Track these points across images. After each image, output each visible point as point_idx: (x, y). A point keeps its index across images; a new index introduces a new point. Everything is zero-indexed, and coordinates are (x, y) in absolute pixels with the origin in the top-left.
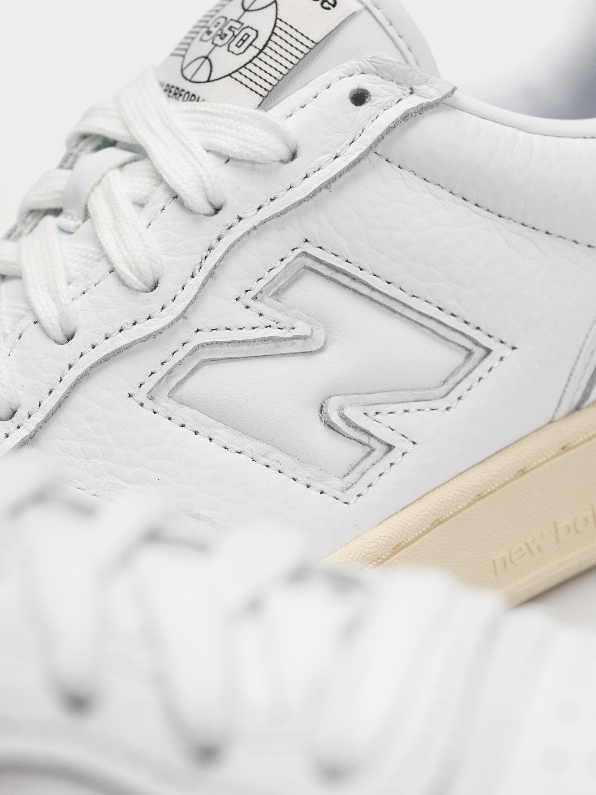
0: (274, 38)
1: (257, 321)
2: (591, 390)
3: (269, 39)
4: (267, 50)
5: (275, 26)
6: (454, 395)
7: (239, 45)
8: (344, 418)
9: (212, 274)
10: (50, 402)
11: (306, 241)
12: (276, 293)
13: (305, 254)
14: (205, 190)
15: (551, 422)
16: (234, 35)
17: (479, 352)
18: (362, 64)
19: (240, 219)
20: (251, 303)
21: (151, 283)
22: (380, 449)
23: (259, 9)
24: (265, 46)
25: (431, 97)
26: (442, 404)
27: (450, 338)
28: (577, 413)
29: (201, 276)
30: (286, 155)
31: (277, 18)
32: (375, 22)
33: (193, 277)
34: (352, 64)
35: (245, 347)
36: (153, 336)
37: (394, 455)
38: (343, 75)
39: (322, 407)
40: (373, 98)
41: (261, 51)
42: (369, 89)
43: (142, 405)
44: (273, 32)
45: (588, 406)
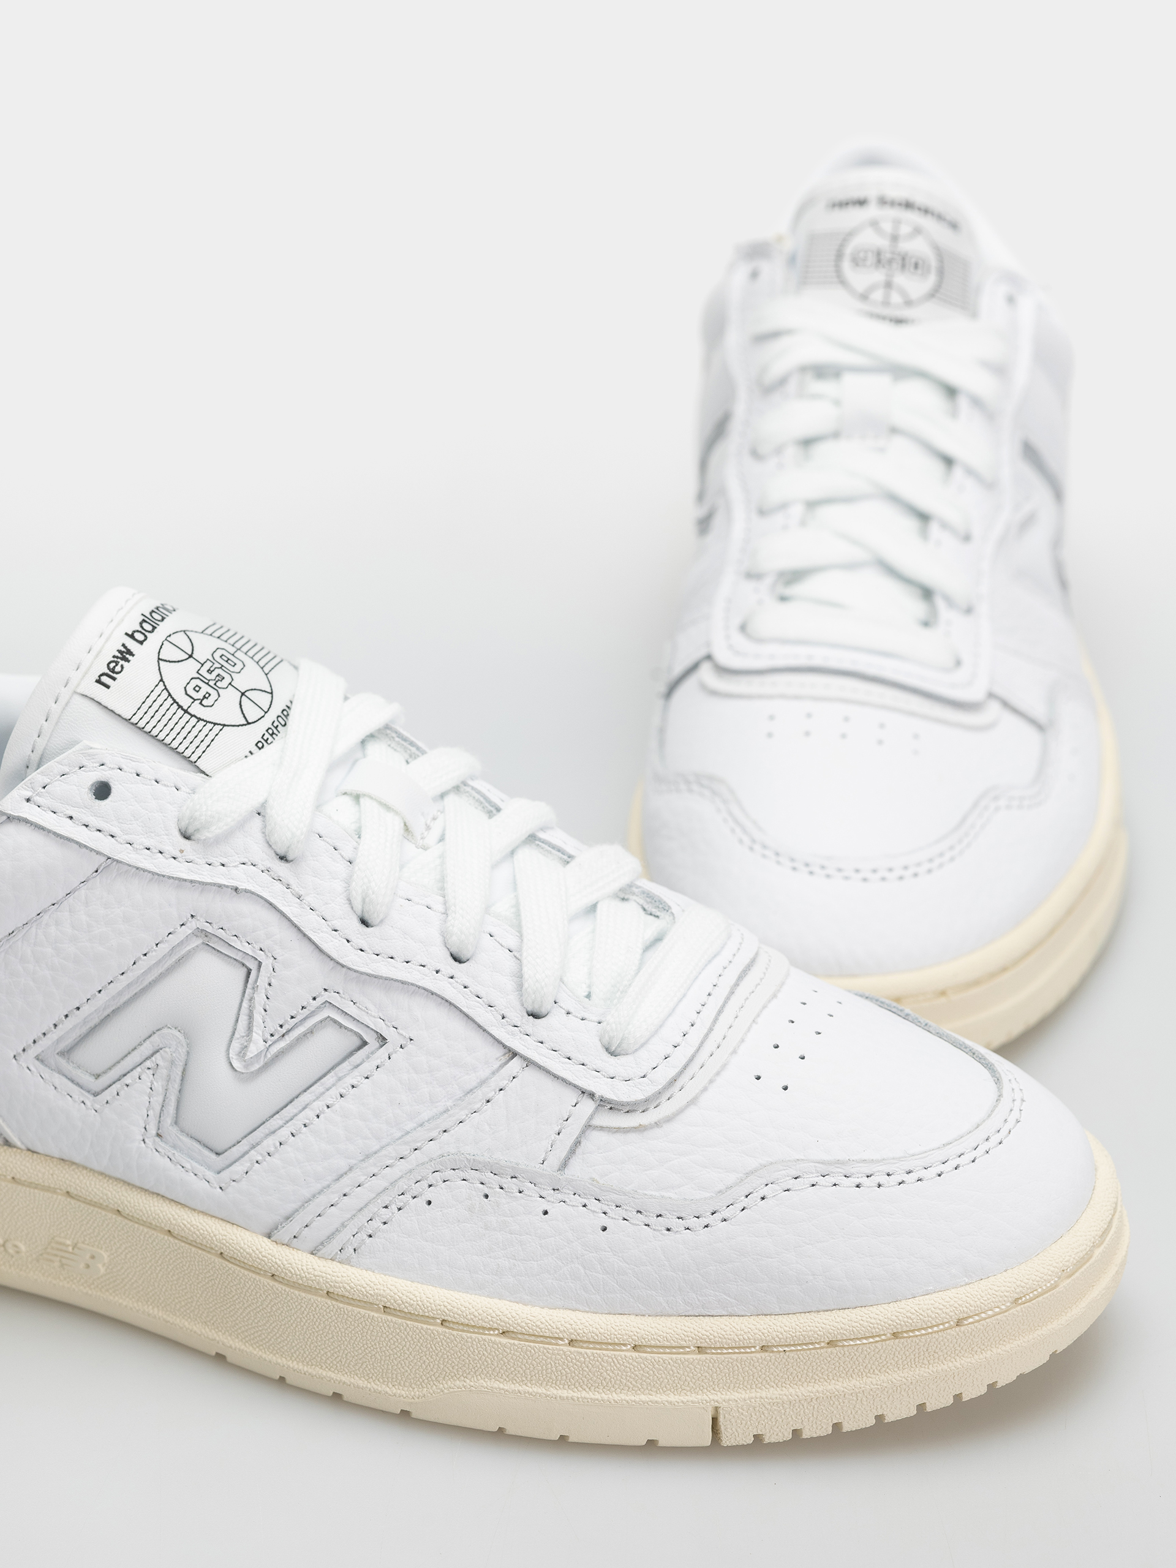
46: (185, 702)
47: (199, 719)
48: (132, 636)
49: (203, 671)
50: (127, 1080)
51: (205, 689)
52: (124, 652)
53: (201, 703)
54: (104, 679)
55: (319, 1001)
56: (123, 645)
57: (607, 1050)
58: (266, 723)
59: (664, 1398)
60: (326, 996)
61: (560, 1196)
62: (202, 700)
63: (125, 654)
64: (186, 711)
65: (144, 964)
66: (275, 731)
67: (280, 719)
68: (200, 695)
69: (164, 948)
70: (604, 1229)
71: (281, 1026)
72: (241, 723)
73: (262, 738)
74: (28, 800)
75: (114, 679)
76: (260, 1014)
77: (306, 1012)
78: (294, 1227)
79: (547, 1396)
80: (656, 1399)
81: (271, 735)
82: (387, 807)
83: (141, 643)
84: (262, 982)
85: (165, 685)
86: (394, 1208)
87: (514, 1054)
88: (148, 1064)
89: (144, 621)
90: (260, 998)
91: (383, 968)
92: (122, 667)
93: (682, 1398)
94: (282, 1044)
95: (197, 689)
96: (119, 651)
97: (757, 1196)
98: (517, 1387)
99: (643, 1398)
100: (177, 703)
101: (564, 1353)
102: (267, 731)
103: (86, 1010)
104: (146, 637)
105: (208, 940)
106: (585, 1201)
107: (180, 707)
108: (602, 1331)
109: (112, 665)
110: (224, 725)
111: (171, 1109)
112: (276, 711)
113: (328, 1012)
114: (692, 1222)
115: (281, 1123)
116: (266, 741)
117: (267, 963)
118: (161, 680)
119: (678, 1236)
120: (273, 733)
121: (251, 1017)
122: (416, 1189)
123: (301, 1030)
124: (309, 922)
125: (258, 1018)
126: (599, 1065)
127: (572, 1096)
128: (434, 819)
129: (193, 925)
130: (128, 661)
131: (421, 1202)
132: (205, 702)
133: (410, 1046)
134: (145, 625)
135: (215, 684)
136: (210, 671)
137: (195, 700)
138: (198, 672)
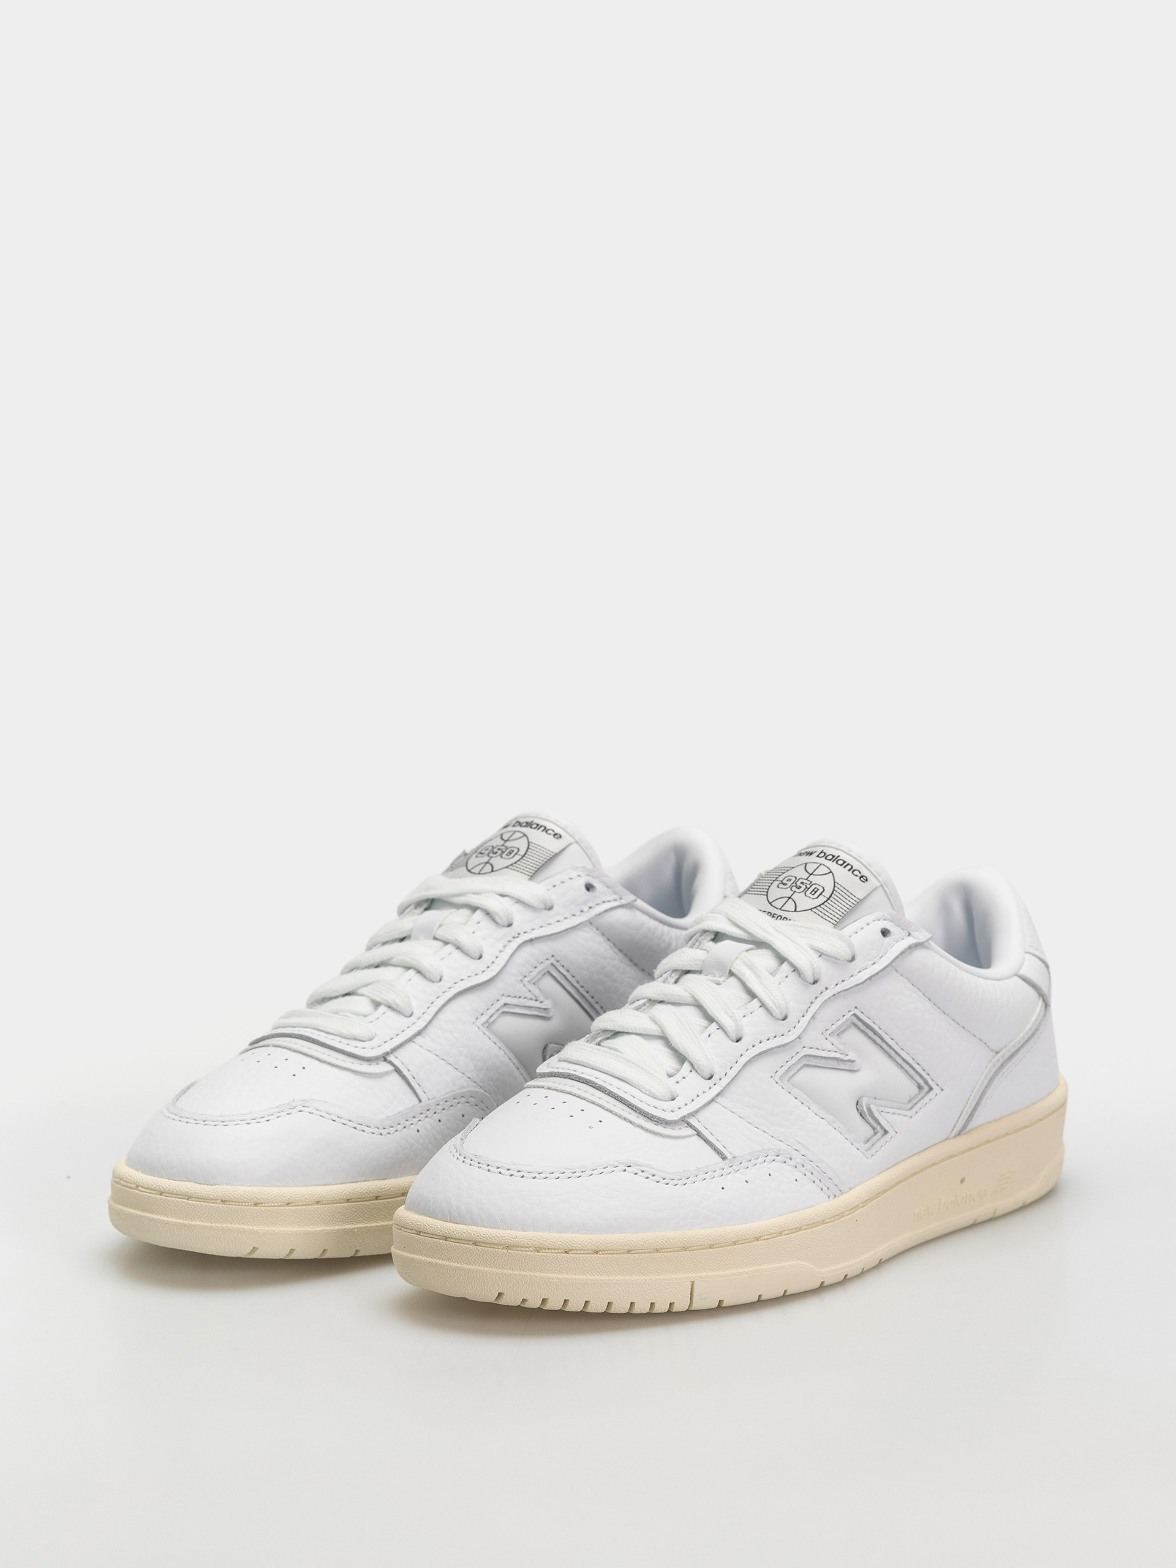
0: (835, 892)
1: (831, 1047)
2: (968, 1124)
3: (833, 893)
4: (831, 899)
5: (835, 886)
6: (914, 1110)
7: (813, 893)
8: (869, 1110)
9: (813, 1017)
10: (732, 1073)
11: (856, 1008)
12: (838, 1034)
13: (855, 1015)
14: (814, 969)
15: (946, 1139)
16: (806, 887)
17: (926, 1088)
18: (885, 915)
19: (827, 989)
20: (827, 1036)
21: (783, 1016)
22: (881, 1132)
23: (826, 874)
24: (830, 896)
25: (920, 939)
26: (909, 1113)
27: (915, 1078)
28: (959, 1137)
29: (808, 1017)
30: (850, 958)
31: (835, 882)
32: (885, 894)
33: (803, 1016)
34: (879, 914)
35: (823, 1061)
36: (784, 1045)
37: (888, 1136)
38: (875, 919)
39: (858, 1102)
40: (892, 934)
41: (828, 899)
42: (889, 929)
43: (777, 1083)
44: (834, 890)
45: (964, 1134)
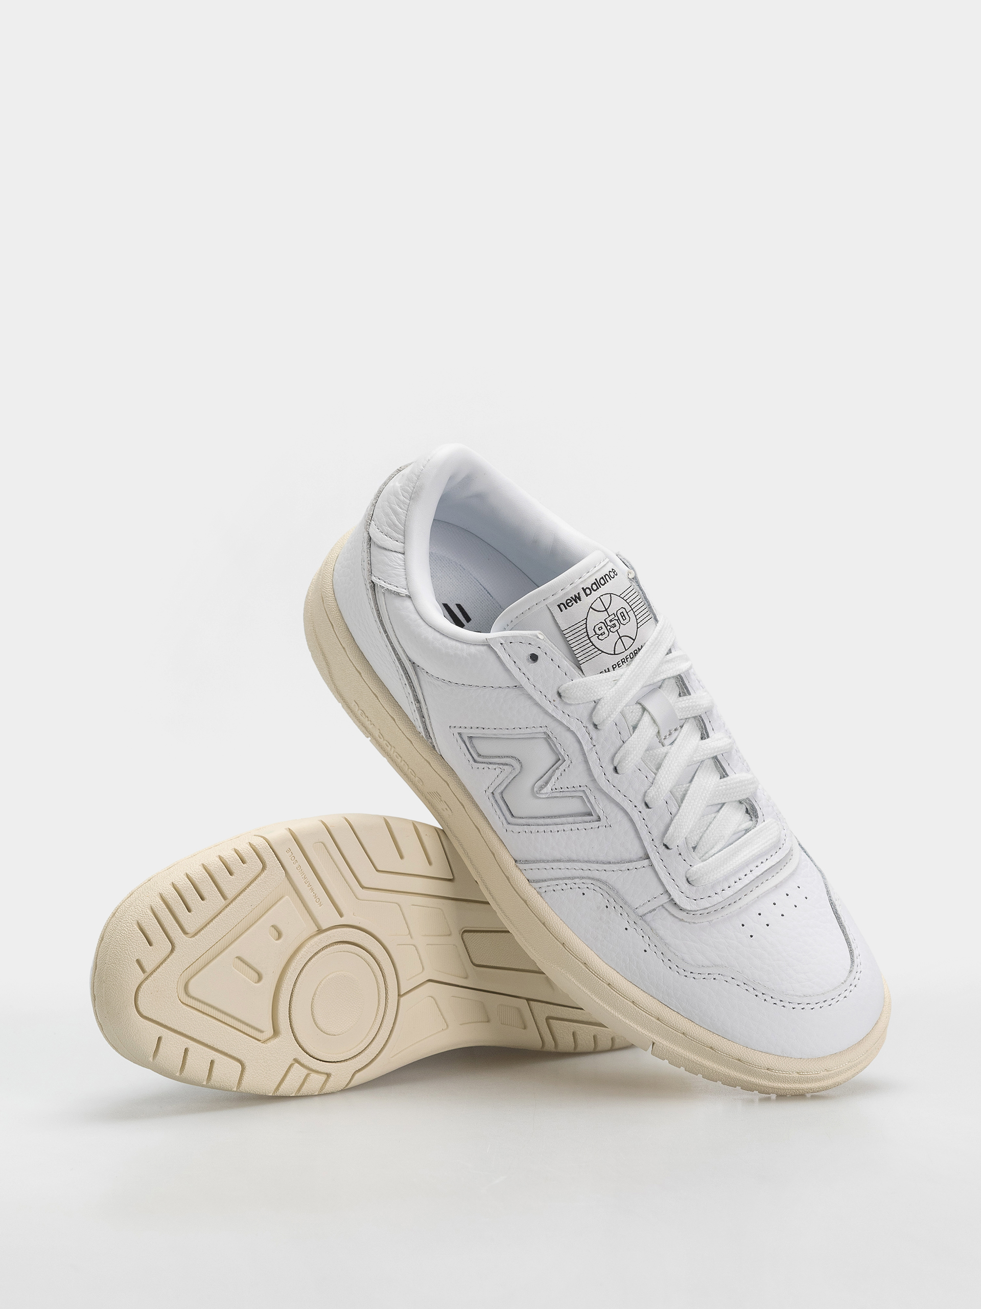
46: (591, 633)
47: (593, 645)
48: (584, 590)
49: (608, 621)
50: (490, 766)
51: (604, 629)
52: (577, 597)
53: (598, 637)
54: (562, 606)
55: (582, 789)
56: (579, 594)
57: (687, 879)
58: (623, 656)
59: (636, 1026)
60: (585, 788)
61: (635, 927)
62: (600, 635)
63: (577, 598)
64: (589, 639)
65: (518, 731)
66: (626, 661)
67: (631, 655)
68: (599, 632)
69: (529, 731)
70: (645, 951)
71: (561, 788)
72: (611, 653)
73: (617, 663)
74: (501, 644)
75: (566, 608)
76: (555, 779)
77: (574, 789)
78: (527, 866)
79: (590, 997)
80: (632, 1025)
81: (622, 662)
82: (654, 722)
83: (587, 595)
84: (562, 768)
85: (586, 622)
86: (569, 886)
87: (648, 858)
88: (501, 766)
89: (595, 583)
90: (558, 773)
91: (613, 793)
92: (572, 604)
93: (642, 1031)
94: (558, 795)
95: (600, 628)
96: (575, 596)
97: (712, 976)
98: (580, 986)
99: (627, 1021)
100: (587, 633)
101: (604, 986)
102: (621, 660)
103: (486, 731)
104: (591, 593)
105: (548, 738)
106: (644, 935)
107: (588, 635)
108: (623, 989)
109: (569, 601)
110: (603, 652)
111: (502, 788)
112: (631, 650)
113: (581, 794)
114: (681, 971)
115: (542, 823)
116: (618, 665)
117: (567, 762)
118: (586, 619)
119: (672, 972)
120: (624, 661)
121: (550, 778)
122: (582, 886)
123: (568, 794)
124: (592, 758)
125: (553, 779)
126: (680, 884)
127: (661, 891)
128: (675, 730)
129: (544, 730)
130: (577, 602)
131: (581, 892)
132: (600, 637)
133: (609, 828)
134: (594, 586)
135: (610, 629)
136: (611, 621)
137: (596, 634)
138: (605, 620)
